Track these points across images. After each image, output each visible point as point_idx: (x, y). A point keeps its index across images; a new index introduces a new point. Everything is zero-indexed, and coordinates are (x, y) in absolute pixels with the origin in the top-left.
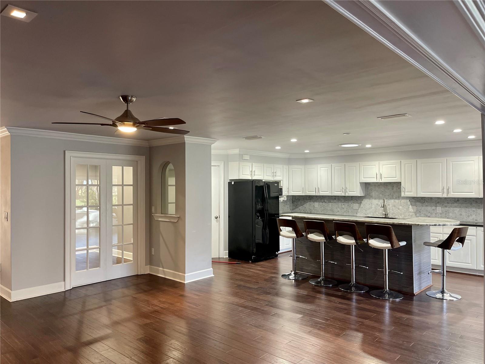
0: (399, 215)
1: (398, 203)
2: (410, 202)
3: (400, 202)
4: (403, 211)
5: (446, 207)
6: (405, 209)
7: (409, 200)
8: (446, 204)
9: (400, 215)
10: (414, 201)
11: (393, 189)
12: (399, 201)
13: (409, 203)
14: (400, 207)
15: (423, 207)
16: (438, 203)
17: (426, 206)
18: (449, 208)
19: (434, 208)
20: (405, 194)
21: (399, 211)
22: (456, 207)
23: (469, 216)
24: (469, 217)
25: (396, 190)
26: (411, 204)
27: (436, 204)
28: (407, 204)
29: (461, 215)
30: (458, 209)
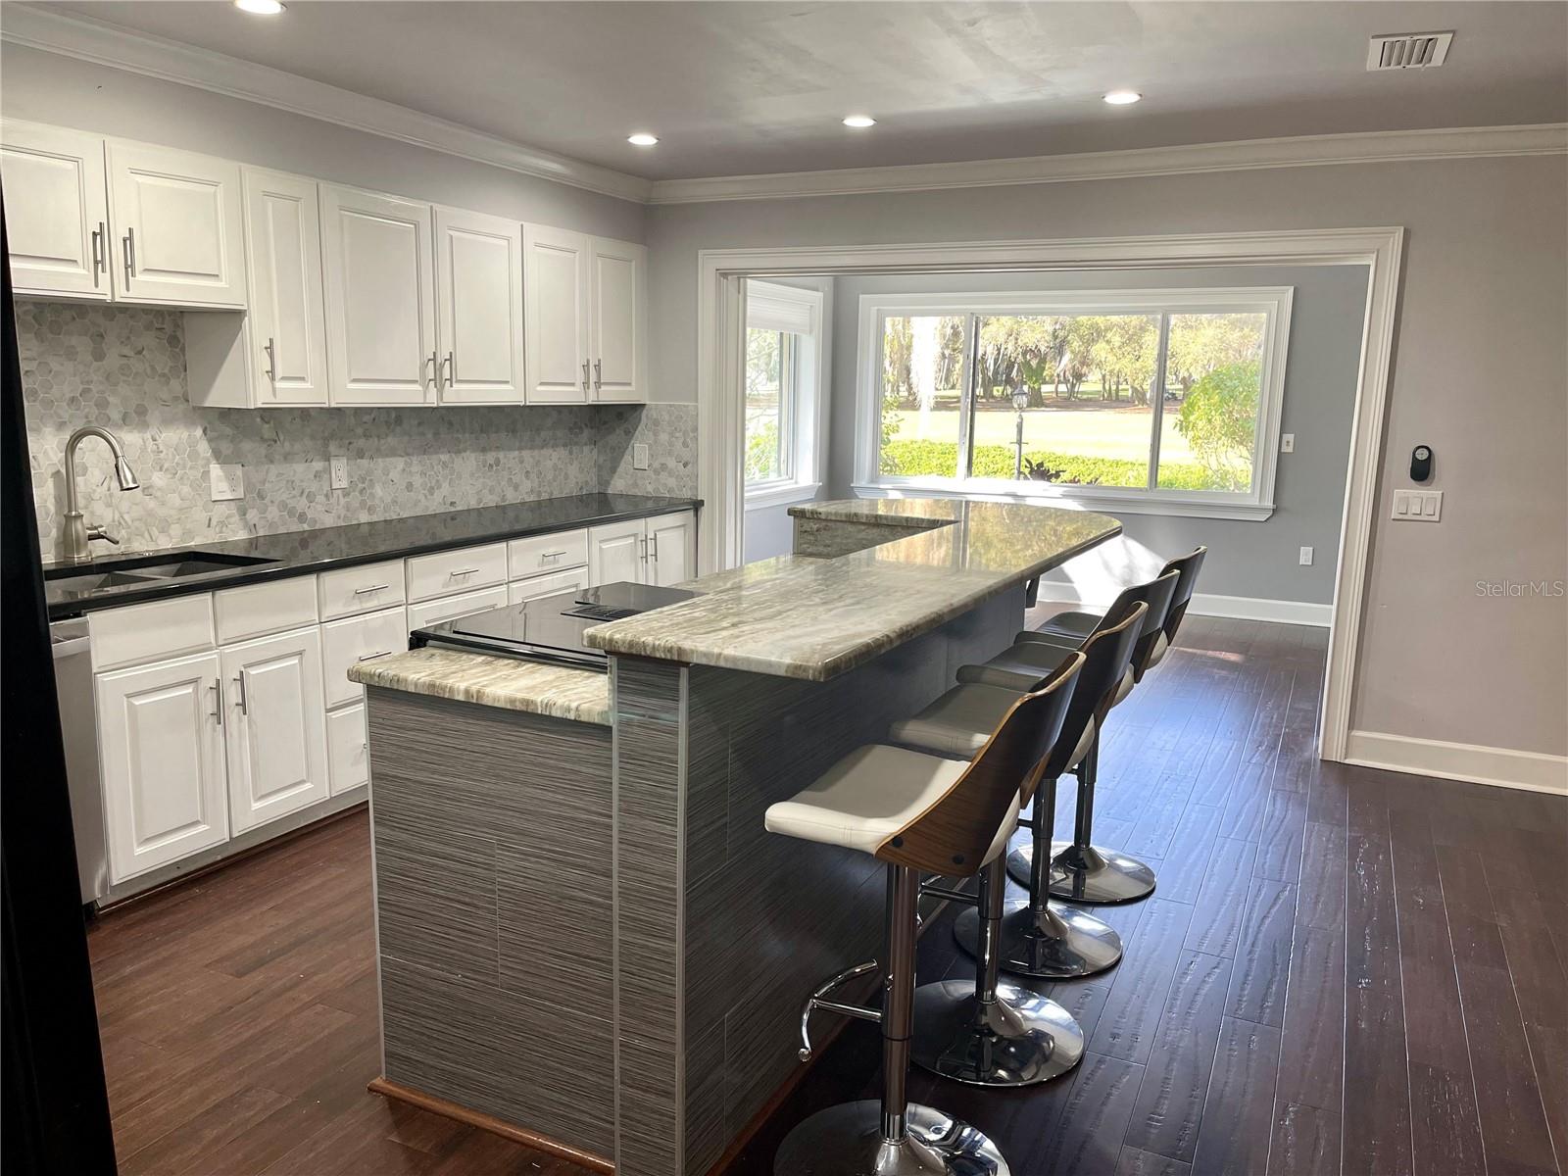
0: (155, 532)
1: (144, 449)
2: (210, 441)
3: (150, 445)
4: (178, 502)
5: (360, 454)
6: (186, 490)
7: (199, 432)
8: (361, 443)
9: (162, 531)
10: (228, 431)
11: (99, 356)
12: (148, 435)
13: (204, 448)
14: (158, 479)
15: (272, 466)
16: (332, 436)
17: (287, 458)
18: (372, 458)
19: (318, 465)
20: (274, 389)
21: (152, 504)
22: (393, 453)
23: (431, 491)
24: (432, 494)
25: (125, 361)
26: (218, 455)
27: (326, 441)
28: (194, 455)
29: (410, 487)
30: (400, 463)
